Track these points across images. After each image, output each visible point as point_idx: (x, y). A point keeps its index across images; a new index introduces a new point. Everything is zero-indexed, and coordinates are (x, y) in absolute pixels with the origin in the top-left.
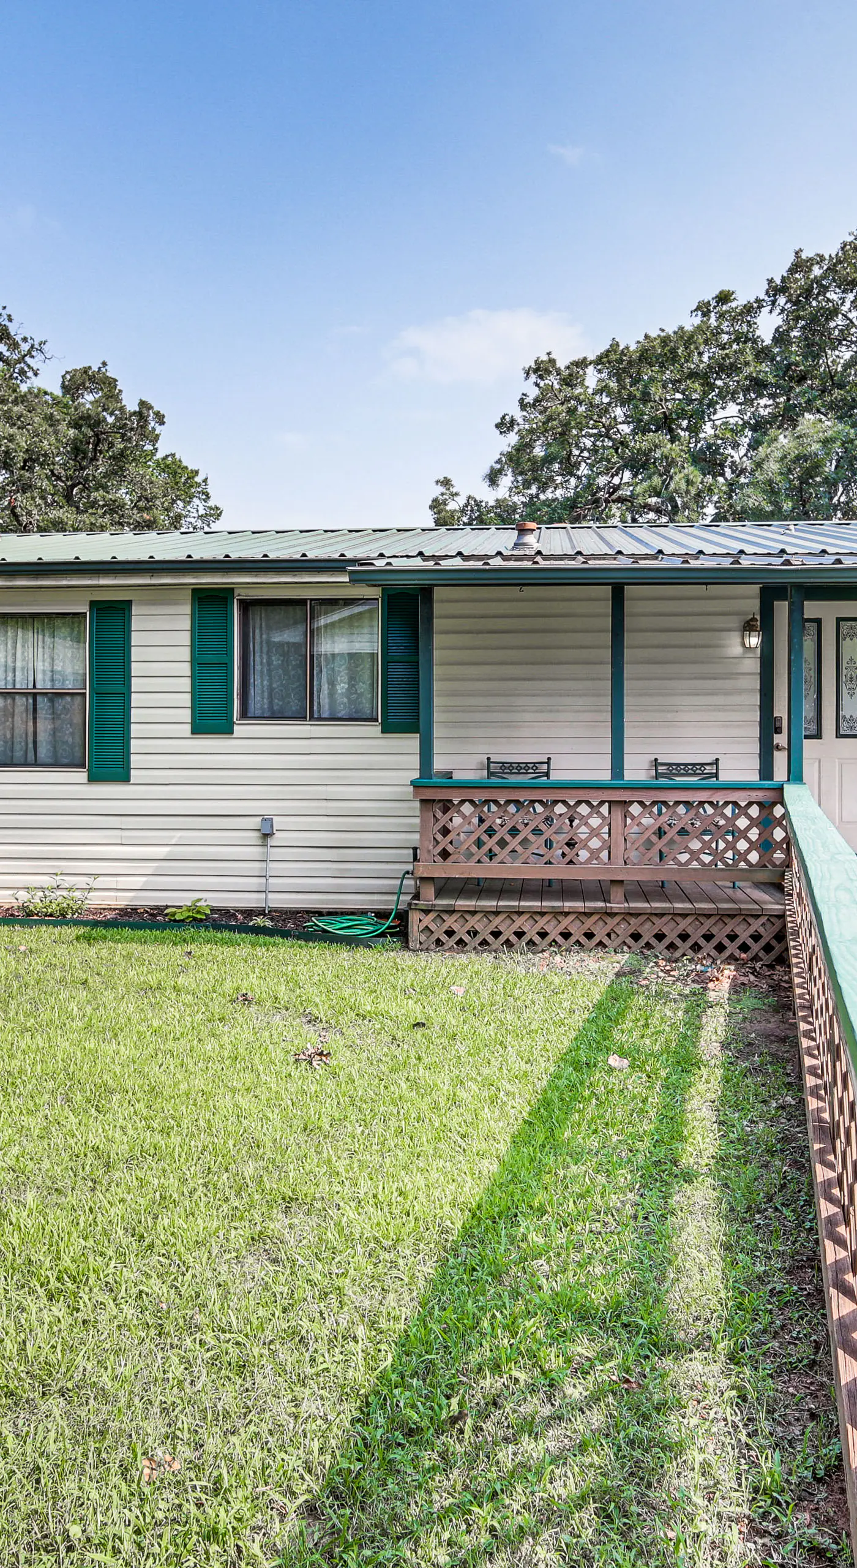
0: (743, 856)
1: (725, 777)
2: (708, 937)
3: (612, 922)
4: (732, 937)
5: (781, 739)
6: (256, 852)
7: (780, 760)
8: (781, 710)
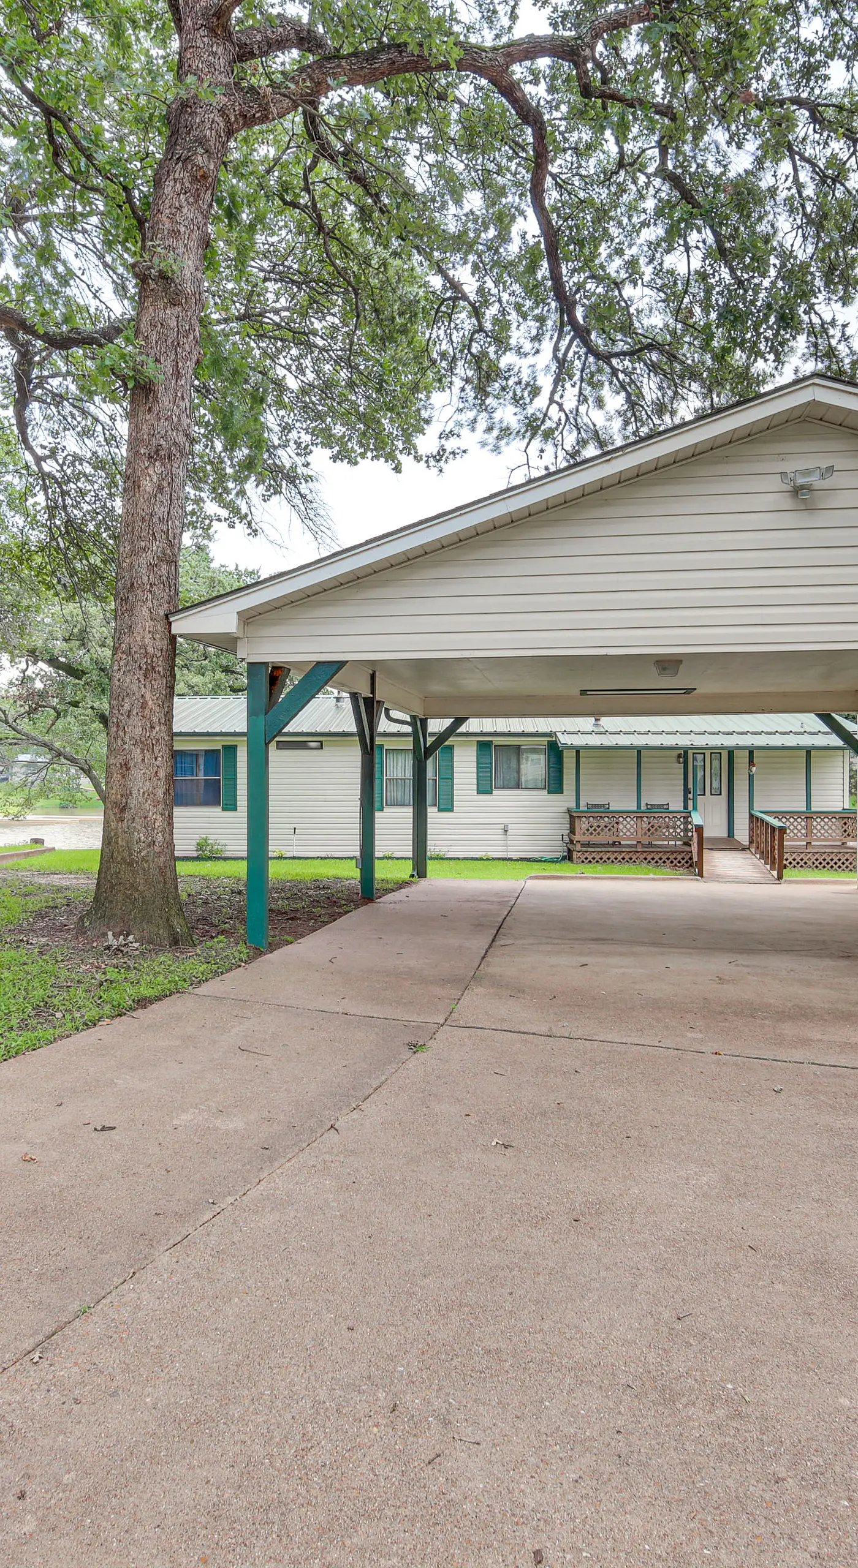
0: (679, 834)
1: (671, 809)
2: (668, 859)
3: (638, 854)
4: (676, 859)
5: (690, 796)
6: (502, 837)
7: (690, 803)
8: (690, 786)
